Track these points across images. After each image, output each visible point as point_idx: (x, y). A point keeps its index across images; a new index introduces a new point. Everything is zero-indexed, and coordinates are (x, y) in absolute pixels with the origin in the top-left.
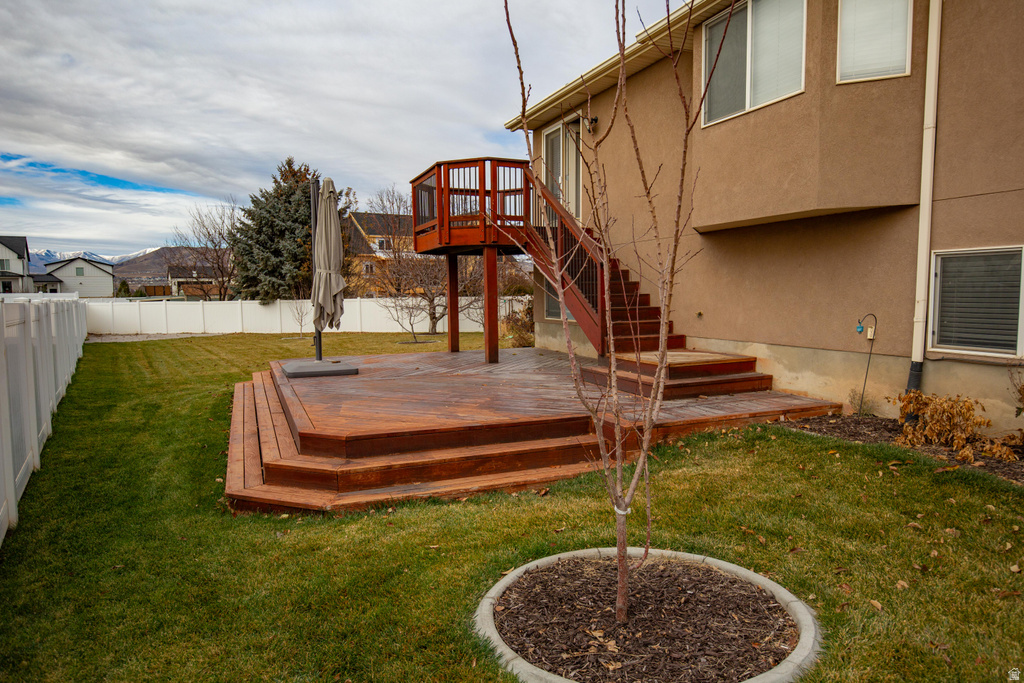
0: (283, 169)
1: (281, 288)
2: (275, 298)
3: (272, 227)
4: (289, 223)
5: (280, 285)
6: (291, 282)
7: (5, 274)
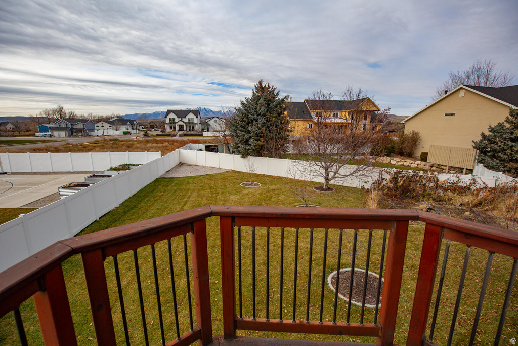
0: (257, 86)
1: (249, 151)
2: (248, 154)
4: (256, 116)
7: (193, 123)
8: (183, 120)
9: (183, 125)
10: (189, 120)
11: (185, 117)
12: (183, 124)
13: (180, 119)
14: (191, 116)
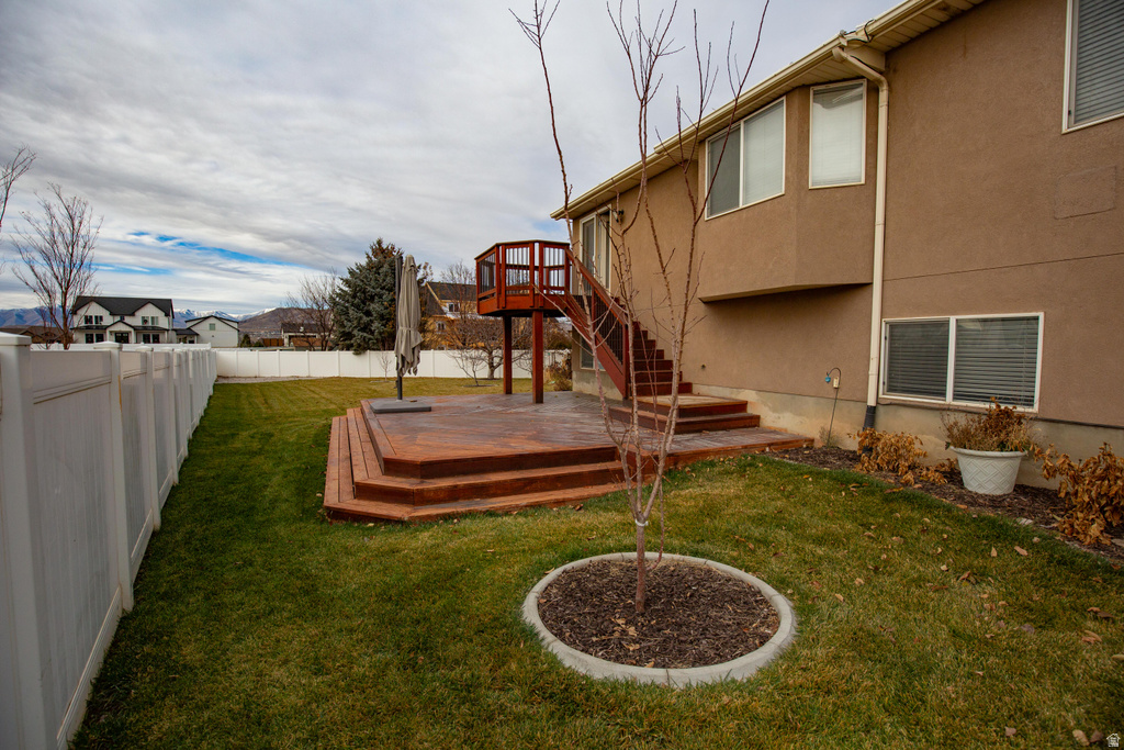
0: (374, 247)
1: (371, 341)
2: (365, 349)
3: (364, 292)
4: (378, 290)
5: (370, 339)
6: (379, 337)
7: (154, 328)
8: (127, 319)
9: (128, 333)
10: (145, 321)
11: (133, 314)
12: (127, 329)
13: (118, 318)
14: (150, 311)
